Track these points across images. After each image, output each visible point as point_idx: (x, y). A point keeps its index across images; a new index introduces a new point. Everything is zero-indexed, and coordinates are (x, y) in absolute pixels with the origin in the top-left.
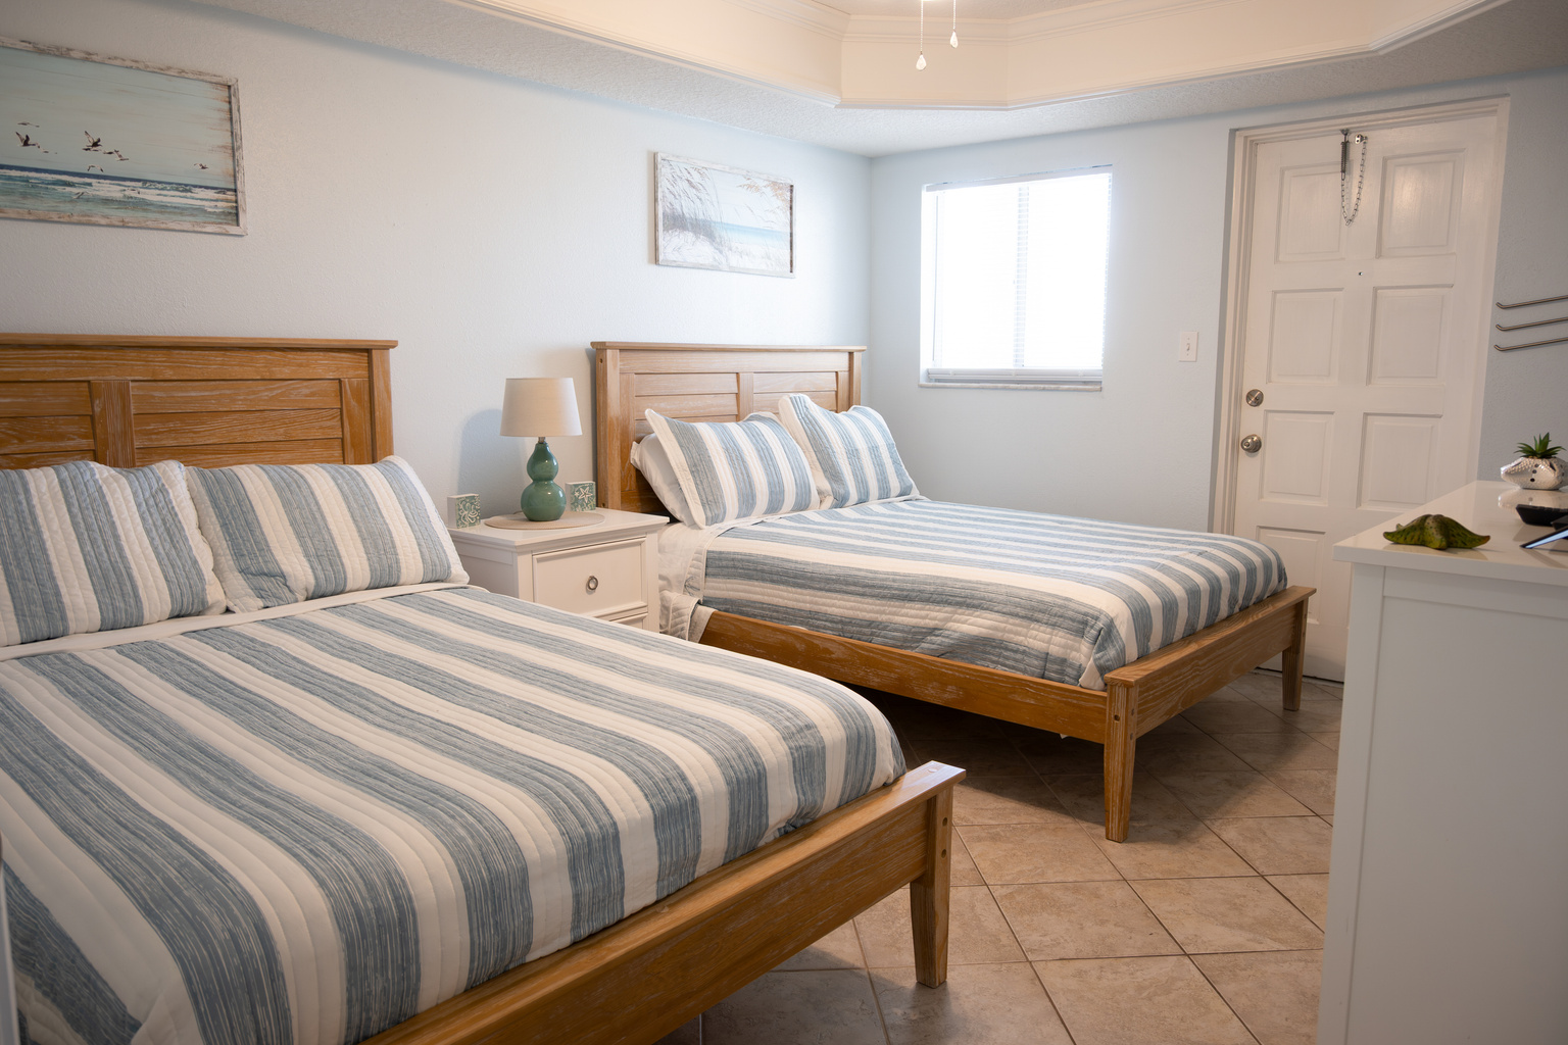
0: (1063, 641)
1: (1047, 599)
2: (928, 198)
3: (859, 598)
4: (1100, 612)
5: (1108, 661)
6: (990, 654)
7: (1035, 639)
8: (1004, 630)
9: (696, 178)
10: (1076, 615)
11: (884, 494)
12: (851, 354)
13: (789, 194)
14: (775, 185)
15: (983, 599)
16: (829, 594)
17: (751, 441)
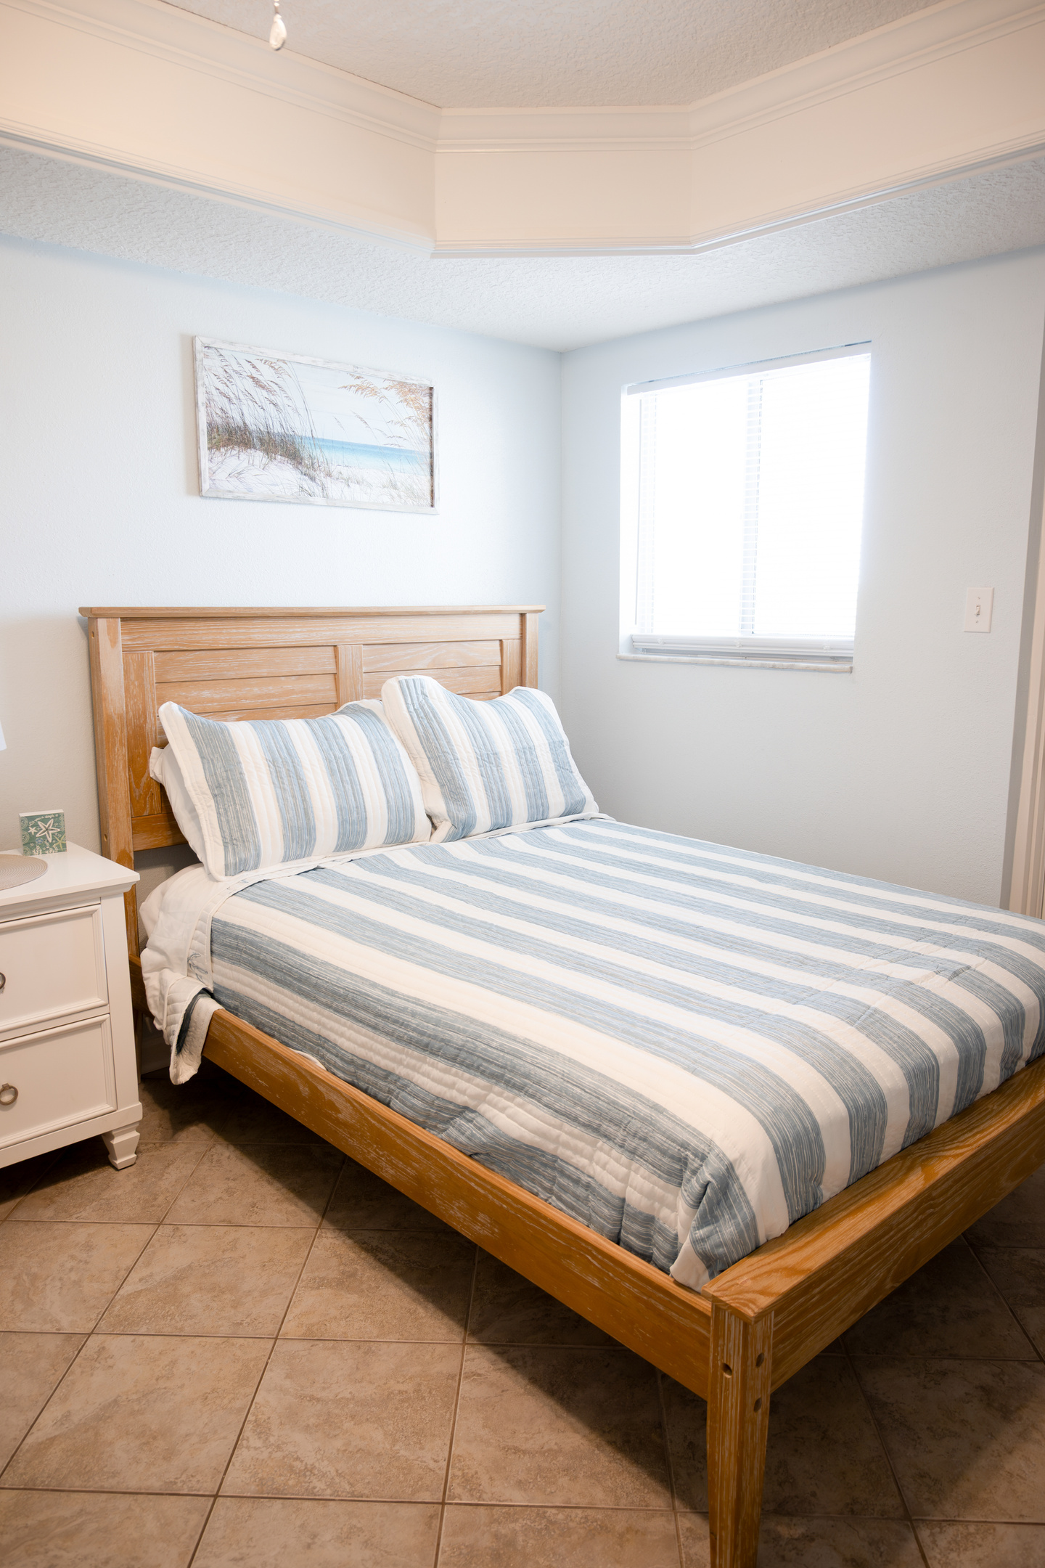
0: (647, 1186)
1: (624, 1100)
2: (629, 403)
3: (370, 1032)
4: (710, 1144)
5: (719, 1245)
6: (537, 1172)
7: (604, 1167)
8: (556, 1140)
9: (267, 374)
10: (668, 1144)
11: (538, 813)
12: (523, 615)
13: (427, 399)
14: (404, 388)
15: (527, 1076)
16: (336, 1016)
17: (321, 746)
